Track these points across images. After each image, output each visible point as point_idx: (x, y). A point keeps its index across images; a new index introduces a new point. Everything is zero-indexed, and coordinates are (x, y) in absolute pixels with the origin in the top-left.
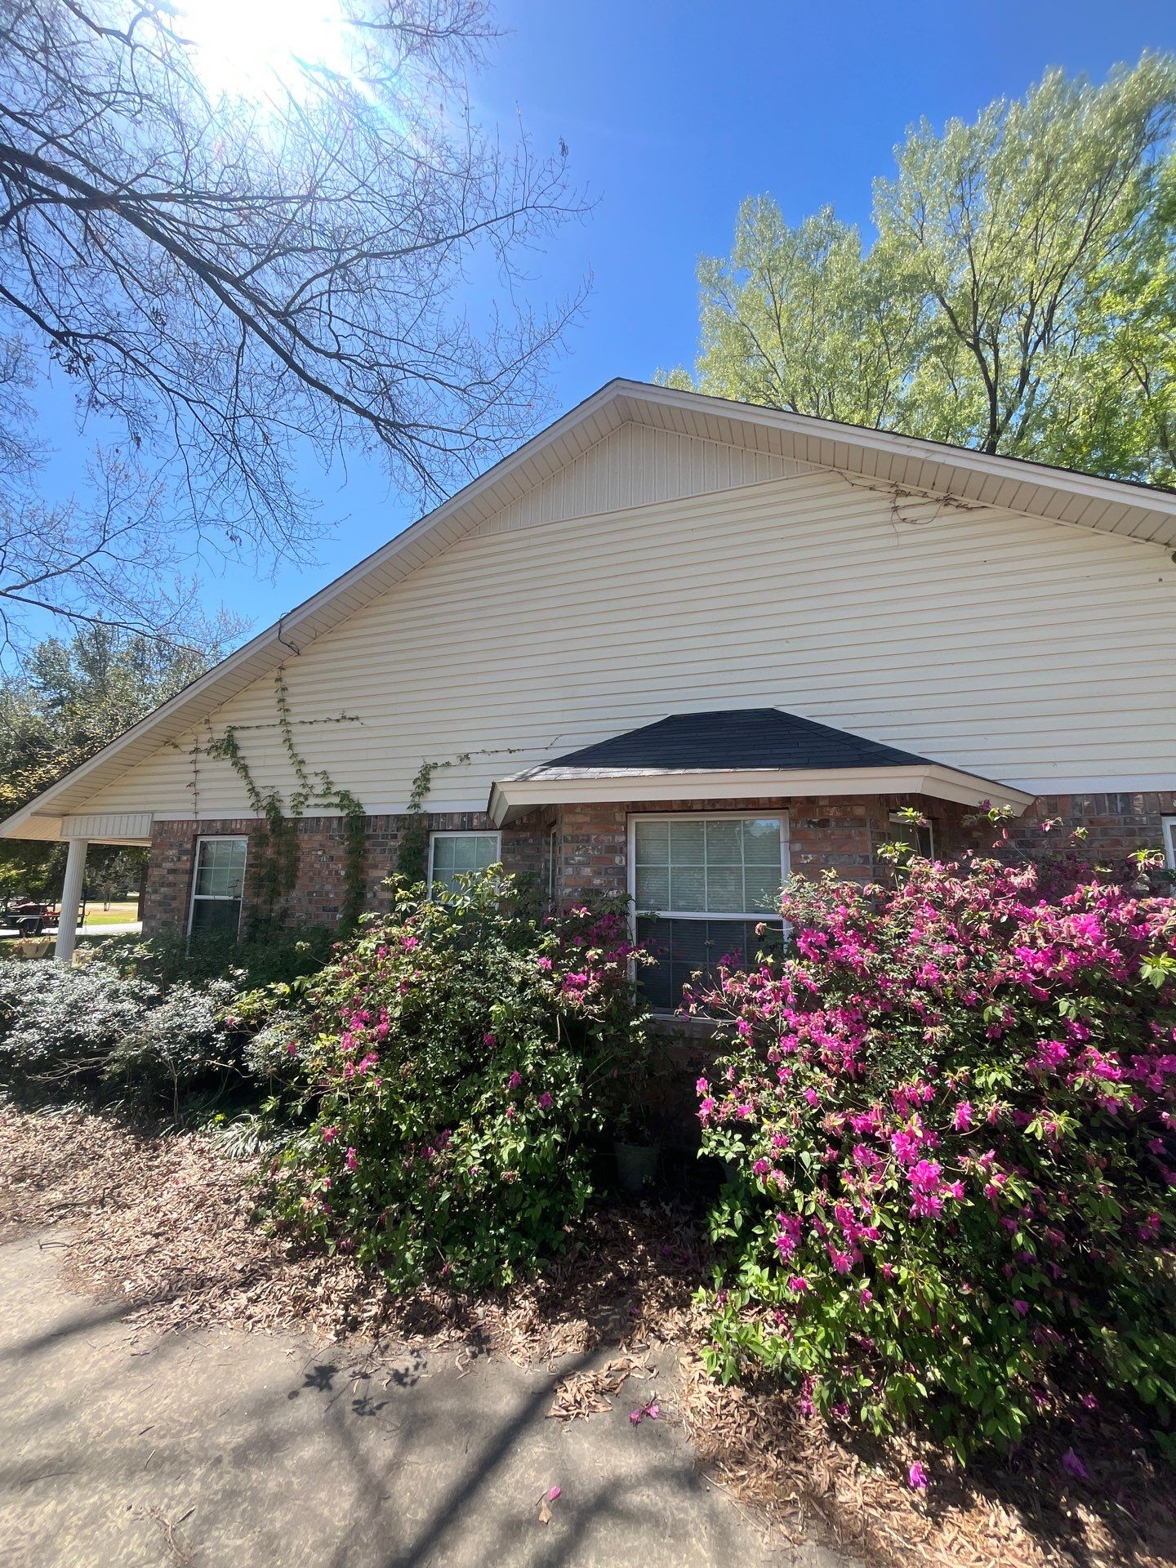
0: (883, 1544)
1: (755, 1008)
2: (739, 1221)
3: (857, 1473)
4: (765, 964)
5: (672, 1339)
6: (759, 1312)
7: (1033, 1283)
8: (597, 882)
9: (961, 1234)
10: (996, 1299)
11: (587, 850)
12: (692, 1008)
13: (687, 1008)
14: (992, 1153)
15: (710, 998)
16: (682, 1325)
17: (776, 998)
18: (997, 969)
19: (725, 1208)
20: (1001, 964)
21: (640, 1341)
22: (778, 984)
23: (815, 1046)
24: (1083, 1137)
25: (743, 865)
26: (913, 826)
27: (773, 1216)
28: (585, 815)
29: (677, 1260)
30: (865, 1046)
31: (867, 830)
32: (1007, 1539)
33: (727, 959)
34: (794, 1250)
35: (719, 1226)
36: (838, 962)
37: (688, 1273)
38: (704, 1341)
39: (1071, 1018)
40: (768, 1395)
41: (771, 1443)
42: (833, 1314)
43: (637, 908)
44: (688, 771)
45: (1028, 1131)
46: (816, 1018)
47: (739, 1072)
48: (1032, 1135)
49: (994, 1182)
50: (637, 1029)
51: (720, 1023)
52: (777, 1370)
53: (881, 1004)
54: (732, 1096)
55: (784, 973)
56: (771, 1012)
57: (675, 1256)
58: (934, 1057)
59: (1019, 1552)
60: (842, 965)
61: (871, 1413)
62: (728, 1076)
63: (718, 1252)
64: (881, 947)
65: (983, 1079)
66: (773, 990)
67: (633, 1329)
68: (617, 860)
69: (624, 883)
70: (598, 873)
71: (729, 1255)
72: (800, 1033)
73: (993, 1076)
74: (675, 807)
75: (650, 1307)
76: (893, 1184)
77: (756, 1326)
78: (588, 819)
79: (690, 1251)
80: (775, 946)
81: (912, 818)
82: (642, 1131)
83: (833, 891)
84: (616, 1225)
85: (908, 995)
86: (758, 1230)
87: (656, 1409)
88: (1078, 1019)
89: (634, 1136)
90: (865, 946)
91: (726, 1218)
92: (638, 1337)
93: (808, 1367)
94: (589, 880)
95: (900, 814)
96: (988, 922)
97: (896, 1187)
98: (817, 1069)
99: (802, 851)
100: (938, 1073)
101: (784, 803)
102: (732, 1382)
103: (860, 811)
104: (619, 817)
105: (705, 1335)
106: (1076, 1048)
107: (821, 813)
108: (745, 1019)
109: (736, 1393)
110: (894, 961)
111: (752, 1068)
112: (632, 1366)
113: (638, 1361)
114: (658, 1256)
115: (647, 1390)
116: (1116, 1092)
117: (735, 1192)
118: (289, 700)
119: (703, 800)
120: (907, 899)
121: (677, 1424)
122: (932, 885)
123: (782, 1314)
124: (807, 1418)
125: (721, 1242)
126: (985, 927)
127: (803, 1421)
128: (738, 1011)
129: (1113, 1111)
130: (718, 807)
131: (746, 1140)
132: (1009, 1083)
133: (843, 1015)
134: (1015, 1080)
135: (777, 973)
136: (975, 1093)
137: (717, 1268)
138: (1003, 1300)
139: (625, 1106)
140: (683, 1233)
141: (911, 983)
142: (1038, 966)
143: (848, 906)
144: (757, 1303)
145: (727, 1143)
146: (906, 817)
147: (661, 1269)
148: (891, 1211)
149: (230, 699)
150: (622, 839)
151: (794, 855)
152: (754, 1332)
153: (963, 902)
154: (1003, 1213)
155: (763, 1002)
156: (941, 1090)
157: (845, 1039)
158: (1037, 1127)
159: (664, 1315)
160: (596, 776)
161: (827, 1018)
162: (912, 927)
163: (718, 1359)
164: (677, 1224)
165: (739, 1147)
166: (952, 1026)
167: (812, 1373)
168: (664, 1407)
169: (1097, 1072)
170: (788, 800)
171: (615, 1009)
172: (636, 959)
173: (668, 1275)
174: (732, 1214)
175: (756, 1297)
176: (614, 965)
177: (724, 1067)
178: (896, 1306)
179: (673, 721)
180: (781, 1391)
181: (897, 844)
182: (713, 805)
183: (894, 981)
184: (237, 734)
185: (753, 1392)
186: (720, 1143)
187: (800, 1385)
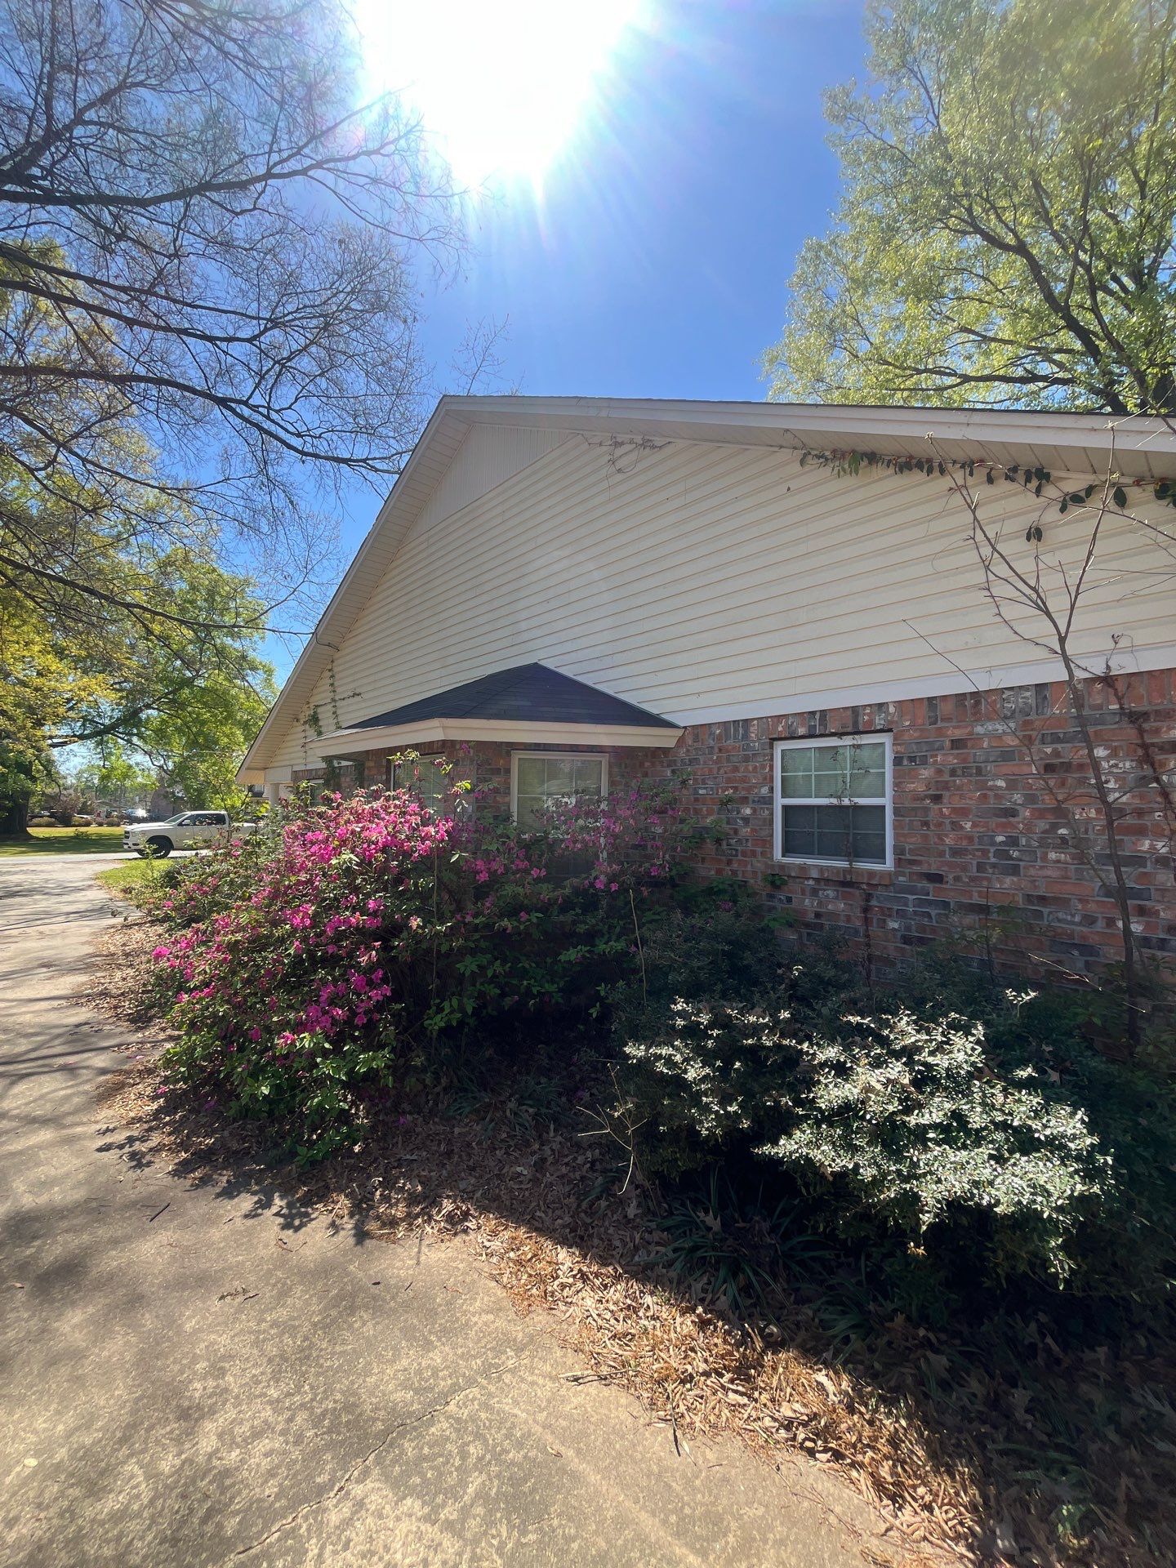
118: (336, 684)
149: (315, 687)
184: (319, 710)
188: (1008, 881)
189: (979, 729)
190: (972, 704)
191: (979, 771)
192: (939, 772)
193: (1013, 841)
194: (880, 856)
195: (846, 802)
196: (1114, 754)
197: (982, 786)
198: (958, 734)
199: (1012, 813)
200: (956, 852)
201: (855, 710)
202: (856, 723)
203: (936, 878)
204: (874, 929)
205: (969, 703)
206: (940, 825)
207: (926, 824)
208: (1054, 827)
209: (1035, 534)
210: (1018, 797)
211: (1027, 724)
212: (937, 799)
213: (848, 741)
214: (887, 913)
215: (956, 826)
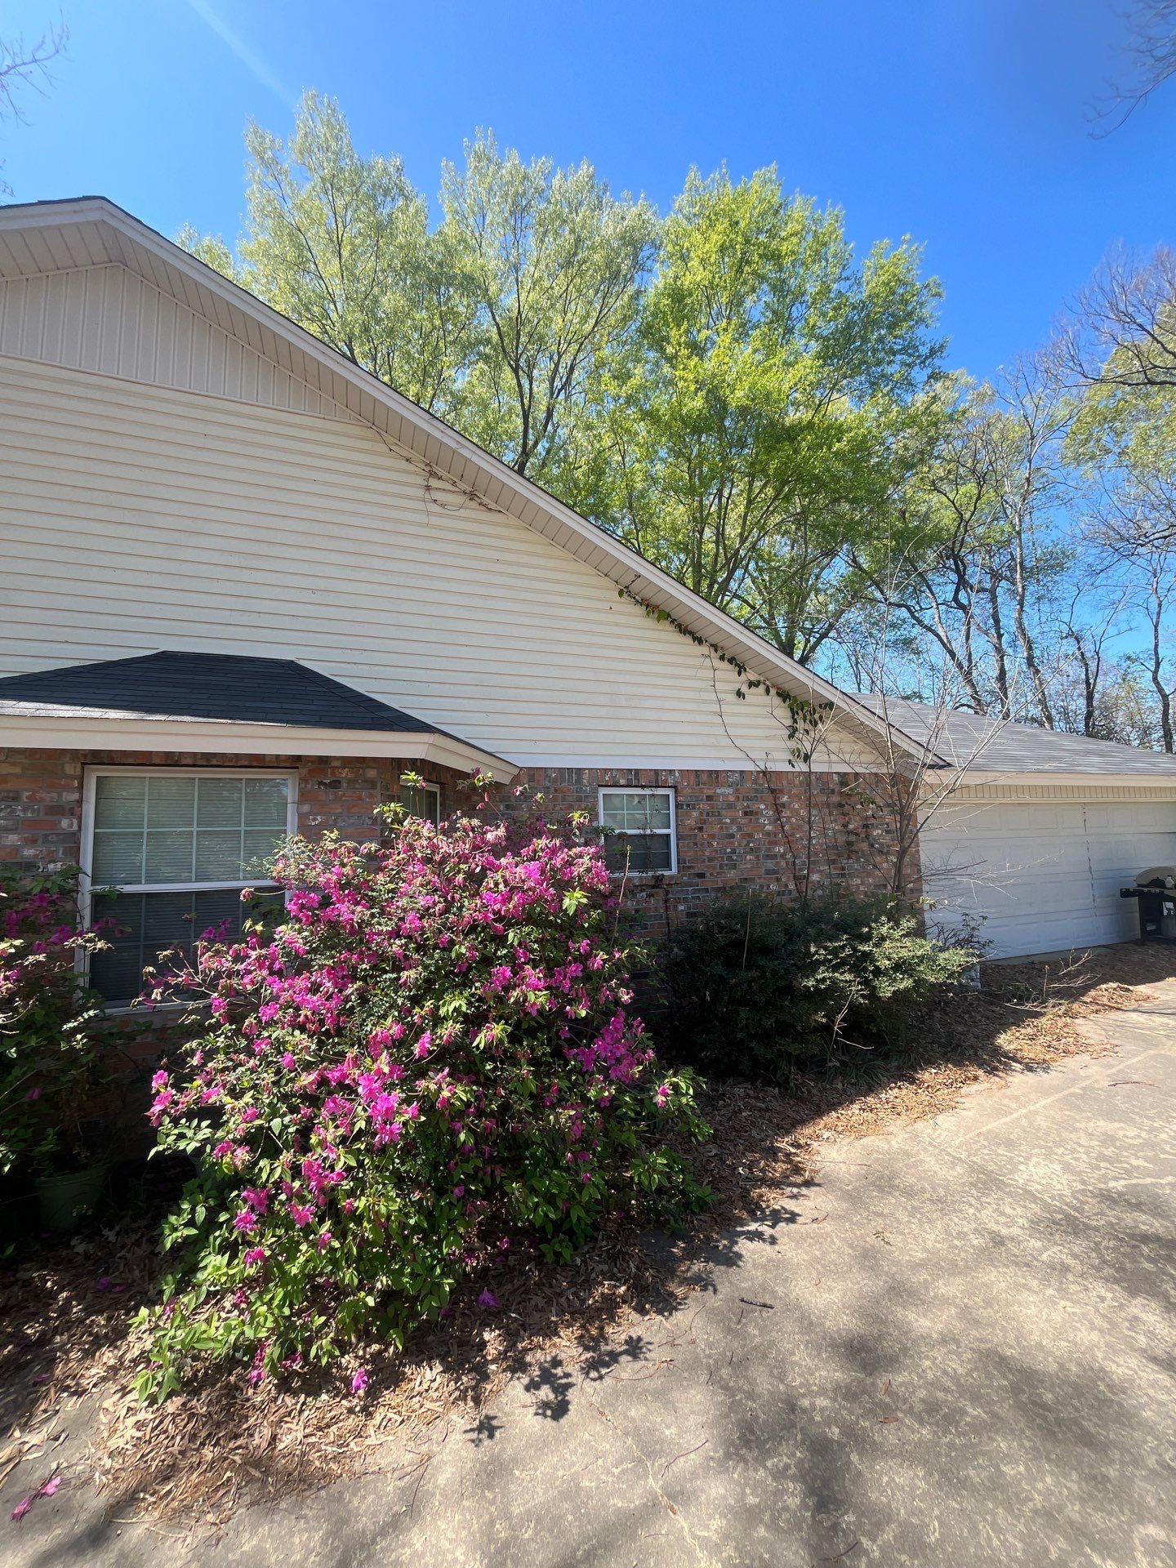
0: (317, 1463)
1: (234, 982)
2: (201, 1213)
3: (301, 1412)
4: (255, 932)
5: (95, 1386)
6: (216, 1304)
7: (469, 1168)
8: (29, 852)
9: (417, 1148)
10: (440, 1192)
11: (14, 811)
12: (156, 994)
13: (150, 995)
14: (447, 1070)
15: (182, 977)
16: (112, 1362)
17: (261, 967)
18: (466, 913)
19: (186, 1206)
20: (470, 909)
21: (45, 1411)
22: (264, 952)
23: (297, 1009)
24: (514, 1038)
25: (243, 828)
26: (414, 788)
27: (238, 1196)
28: (14, 764)
29: (118, 1289)
30: (347, 999)
31: (377, 792)
32: (427, 1391)
33: (210, 932)
34: (256, 1222)
35: (175, 1230)
36: (330, 921)
37: (130, 1300)
38: (142, 1366)
39: (515, 944)
40: (213, 1385)
41: (209, 1435)
42: (295, 1271)
43: (94, 883)
44: (171, 718)
45: (475, 1044)
46: (300, 983)
47: (209, 1055)
48: (477, 1047)
49: (446, 1094)
50: (74, 1031)
51: (191, 1005)
52: (228, 1354)
53: (367, 956)
54: (198, 1082)
55: (275, 940)
56: (252, 982)
57: (114, 1286)
58: (409, 998)
59: (435, 1395)
60: (333, 925)
61: (321, 1347)
62: (195, 1061)
63: (175, 1259)
64: (372, 902)
65: (445, 1009)
66: (258, 959)
67: (34, 1402)
68: (65, 823)
69: (75, 851)
70: (33, 842)
71: (186, 1258)
72: (281, 1001)
73: (455, 1004)
74: (156, 760)
75: (68, 1361)
76: (362, 1124)
77: (208, 1321)
78: (17, 770)
79: (137, 1272)
80: (270, 912)
81: (414, 781)
82: (79, 1154)
83: (331, 851)
84: (28, 1283)
85: (391, 945)
86: (223, 1217)
87: (57, 1481)
88: (520, 944)
89: (64, 1162)
90: (357, 903)
91: (186, 1217)
92: (42, 1407)
93: (263, 1334)
94: (16, 850)
95: (403, 777)
96: (465, 873)
97: (363, 1127)
98: (297, 1032)
99: (310, 813)
100: (409, 1012)
101: (295, 762)
102: (169, 1396)
103: (372, 774)
104: (69, 769)
105: (144, 1358)
106: (517, 969)
107: (333, 774)
108: (221, 995)
109: (172, 1406)
110: (383, 913)
111: (228, 1046)
112: (26, 1447)
113: (34, 1439)
114: (89, 1296)
115: (48, 1465)
116: (539, 999)
117: (201, 1187)
119: (195, 754)
120: (402, 856)
121: (88, 1482)
122: (425, 843)
123: (244, 1292)
124: (256, 1386)
125: (176, 1247)
126: (461, 877)
127: (251, 1391)
128: (214, 988)
129: (534, 1013)
130: (214, 762)
131: (216, 1125)
132: (464, 1009)
133: (329, 973)
134: (470, 1004)
135: (266, 940)
136: (438, 1021)
137: (170, 1278)
138: (446, 1192)
139: (50, 1131)
140: (129, 1256)
141: (396, 934)
142: (497, 907)
143: (343, 865)
144: (216, 1293)
145: (189, 1133)
146: (409, 781)
147: (89, 1311)
148: (359, 1149)
150: (76, 796)
151: (302, 817)
152: (204, 1327)
153: (445, 858)
154: (453, 1118)
155: (249, 972)
156: (411, 1025)
157: (330, 997)
158: (481, 1040)
159: (88, 1363)
160: (28, 713)
161: (313, 979)
162: (404, 881)
163: (154, 1378)
164: (123, 1247)
165: (205, 1132)
166: (426, 967)
167: (267, 1338)
168: (68, 1474)
169: (528, 985)
170: (298, 758)
171: (40, 1014)
172: (80, 946)
173: (100, 1312)
174: (193, 1211)
175: (212, 1289)
176: (42, 958)
177: (192, 1053)
178: (355, 1236)
179: (164, 657)
180: (230, 1374)
181: (392, 805)
182: (208, 760)
183: (379, 934)
185: (195, 1393)
186: (181, 1136)
187: (252, 1358)
188: (733, 872)
189: (718, 791)
190: (714, 775)
191: (719, 815)
192: (701, 813)
193: (734, 851)
194: (668, 866)
195: (648, 832)
196: (766, 808)
197: (720, 822)
198: (710, 792)
199: (732, 836)
200: (711, 859)
201: (656, 772)
202: (657, 780)
203: (702, 876)
204: (671, 913)
205: (714, 776)
206: (702, 844)
207: (696, 844)
208: (749, 843)
209: (739, 694)
210: (735, 828)
211: (737, 790)
212: (701, 829)
213: (647, 792)
214: (678, 901)
215: (710, 845)
